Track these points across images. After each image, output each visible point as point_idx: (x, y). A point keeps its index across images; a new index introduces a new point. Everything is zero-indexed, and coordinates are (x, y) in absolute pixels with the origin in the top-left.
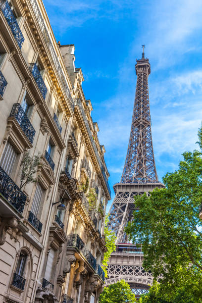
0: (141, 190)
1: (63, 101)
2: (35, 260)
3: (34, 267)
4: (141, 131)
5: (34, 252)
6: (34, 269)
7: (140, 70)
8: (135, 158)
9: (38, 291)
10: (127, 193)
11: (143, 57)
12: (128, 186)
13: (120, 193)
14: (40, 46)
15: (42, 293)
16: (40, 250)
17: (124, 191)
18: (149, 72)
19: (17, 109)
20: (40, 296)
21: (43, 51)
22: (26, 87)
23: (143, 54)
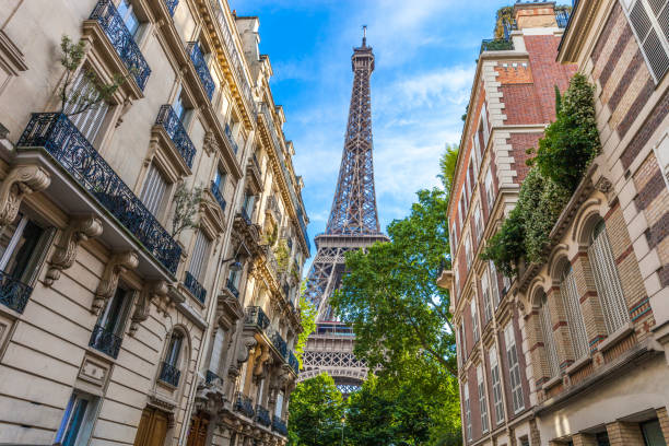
0: (354, 245)
1: (240, 106)
2: (195, 343)
3: (194, 353)
4: (357, 157)
5: (194, 332)
6: (194, 356)
7: (358, 65)
8: (347, 197)
9: (200, 388)
10: (334, 249)
11: (364, 44)
12: (335, 239)
13: (324, 249)
14: (205, 15)
15: (206, 391)
16: (203, 329)
17: (330, 245)
18: (373, 68)
19: (167, 113)
20: (203, 396)
21: (208, 23)
22: (181, 79)
23: (364, 40)
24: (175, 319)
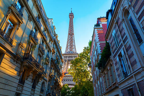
2: (46, 84)
3: (46, 86)
4: (71, 36)
5: (45, 82)
6: (45, 87)
7: (70, 17)
8: (69, 45)
9: (47, 92)
10: (67, 56)
11: (71, 12)
12: (67, 54)
13: (65, 56)
14: (39, 11)
15: (48, 92)
16: (47, 81)
17: (66, 56)
18: (73, 17)
19: (32, 32)
20: (47, 93)
21: (40, 12)
22: (35, 25)
23: (71, 11)
24: (43, 80)
